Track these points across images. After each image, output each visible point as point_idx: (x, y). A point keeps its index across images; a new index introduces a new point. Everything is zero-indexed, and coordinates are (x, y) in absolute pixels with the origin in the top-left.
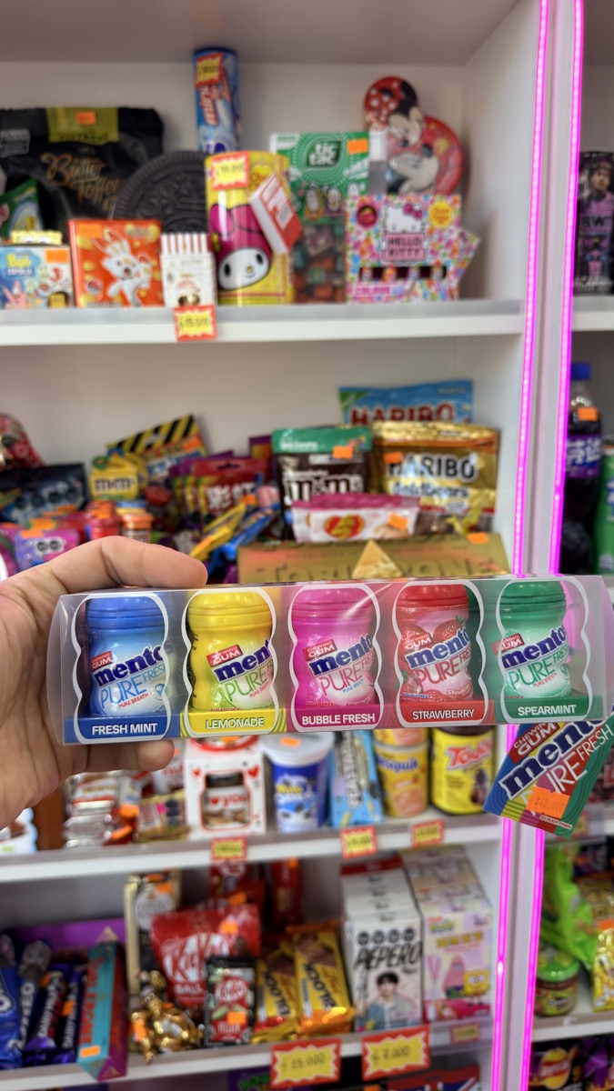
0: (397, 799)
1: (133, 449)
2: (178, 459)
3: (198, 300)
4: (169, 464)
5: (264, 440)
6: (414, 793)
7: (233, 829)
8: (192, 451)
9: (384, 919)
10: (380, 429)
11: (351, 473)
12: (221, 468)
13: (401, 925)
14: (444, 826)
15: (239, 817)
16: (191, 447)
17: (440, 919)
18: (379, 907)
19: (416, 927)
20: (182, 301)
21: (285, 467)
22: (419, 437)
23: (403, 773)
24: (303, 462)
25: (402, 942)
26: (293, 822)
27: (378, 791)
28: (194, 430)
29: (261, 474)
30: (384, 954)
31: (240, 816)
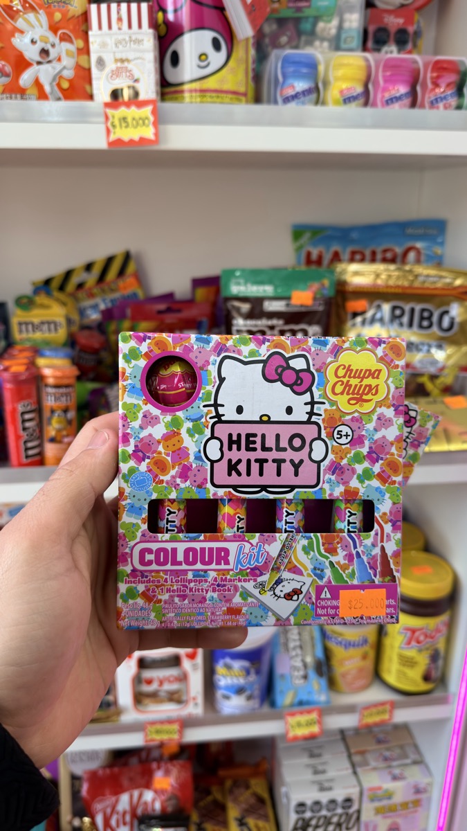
0: (344, 675)
1: (62, 288)
2: (112, 301)
3: (136, 94)
4: (102, 307)
5: (212, 283)
6: (361, 670)
7: (168, 710)
8: (128, 292)
9: (322, 789)
10: (344, 271)
11: (310, 323)
12: (160, 312)
13: (339, 794)
14: (393, 705)
15: (175, 698)
16: (128, 287)
17: (380, 788)
18: (316, 772)
19: (355, 797)
20: (116, 94)
21: (234, 314)
22: (391, 283)
23: (352, 651)
24: (256, 309)
25: (339, 811)
26: (233, 704)
27: (324, 669)
28: (131, 268)
29: (205, 320)
30: (321, 822)
31: (176, 696)
